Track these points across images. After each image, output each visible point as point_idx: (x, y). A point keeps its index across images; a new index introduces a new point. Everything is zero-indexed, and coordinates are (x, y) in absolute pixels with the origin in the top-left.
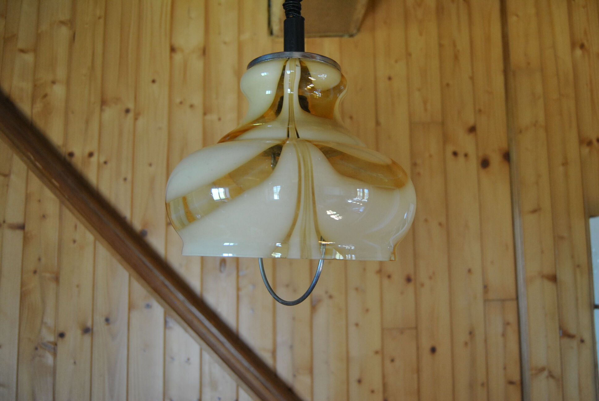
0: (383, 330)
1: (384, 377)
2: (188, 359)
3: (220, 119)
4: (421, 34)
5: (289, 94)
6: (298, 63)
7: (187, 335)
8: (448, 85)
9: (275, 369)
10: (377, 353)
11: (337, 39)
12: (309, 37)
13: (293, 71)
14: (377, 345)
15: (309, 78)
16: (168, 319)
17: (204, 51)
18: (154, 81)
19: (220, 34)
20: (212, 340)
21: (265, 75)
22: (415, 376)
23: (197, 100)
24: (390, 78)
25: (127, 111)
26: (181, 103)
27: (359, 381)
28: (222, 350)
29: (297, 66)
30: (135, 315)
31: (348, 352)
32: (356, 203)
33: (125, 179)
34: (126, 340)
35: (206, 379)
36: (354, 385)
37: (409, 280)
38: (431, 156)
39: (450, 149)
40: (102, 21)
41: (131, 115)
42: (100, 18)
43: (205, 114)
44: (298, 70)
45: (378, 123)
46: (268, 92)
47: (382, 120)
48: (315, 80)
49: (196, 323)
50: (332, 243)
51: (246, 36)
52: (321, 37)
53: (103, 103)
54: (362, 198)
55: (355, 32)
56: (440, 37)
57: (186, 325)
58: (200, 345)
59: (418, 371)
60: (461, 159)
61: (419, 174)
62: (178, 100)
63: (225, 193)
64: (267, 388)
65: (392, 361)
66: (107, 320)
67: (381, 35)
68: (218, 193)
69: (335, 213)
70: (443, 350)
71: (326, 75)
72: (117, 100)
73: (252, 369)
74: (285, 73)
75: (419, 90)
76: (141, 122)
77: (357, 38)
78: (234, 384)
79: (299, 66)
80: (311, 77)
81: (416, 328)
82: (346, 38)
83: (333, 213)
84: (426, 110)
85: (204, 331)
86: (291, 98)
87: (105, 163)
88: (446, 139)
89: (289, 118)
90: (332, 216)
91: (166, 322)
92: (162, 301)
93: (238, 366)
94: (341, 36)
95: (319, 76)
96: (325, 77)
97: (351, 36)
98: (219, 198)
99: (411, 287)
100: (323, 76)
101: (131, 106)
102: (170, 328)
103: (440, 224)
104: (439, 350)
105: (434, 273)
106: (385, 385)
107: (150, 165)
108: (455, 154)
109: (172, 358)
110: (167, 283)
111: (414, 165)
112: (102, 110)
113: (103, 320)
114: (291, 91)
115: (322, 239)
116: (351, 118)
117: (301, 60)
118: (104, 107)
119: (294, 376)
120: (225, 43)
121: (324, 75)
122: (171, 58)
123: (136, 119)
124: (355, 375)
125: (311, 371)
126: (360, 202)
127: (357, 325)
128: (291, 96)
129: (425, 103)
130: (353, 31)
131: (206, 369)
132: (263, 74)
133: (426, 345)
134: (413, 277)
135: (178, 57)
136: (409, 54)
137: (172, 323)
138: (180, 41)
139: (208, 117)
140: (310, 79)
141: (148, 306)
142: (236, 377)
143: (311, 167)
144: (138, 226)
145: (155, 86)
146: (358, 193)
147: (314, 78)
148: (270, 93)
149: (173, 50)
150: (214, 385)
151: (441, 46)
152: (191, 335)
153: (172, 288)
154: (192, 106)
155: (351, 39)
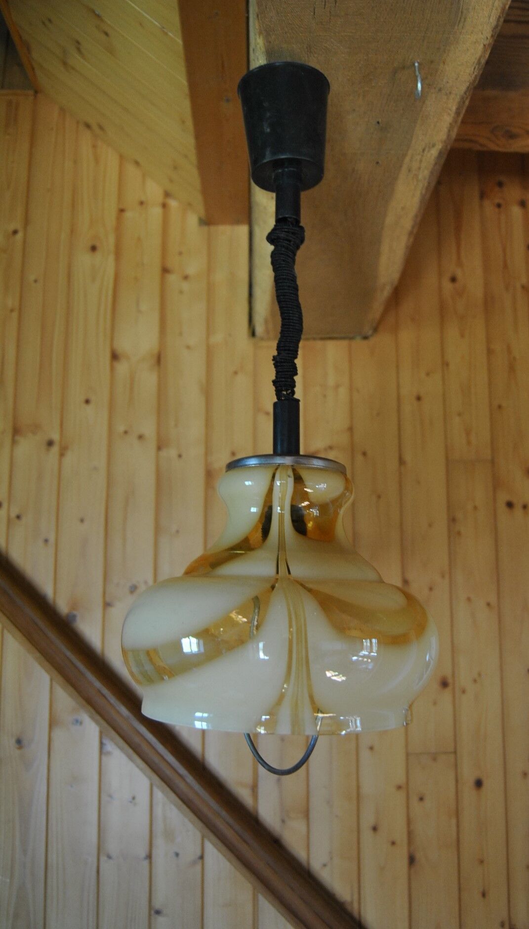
0: (408, 755)
1: (409, 822)
2: (134, 798)
3: (180, 456)
4: (462, 336)
5: (279, 513)
6: (290, 473)
7: (131, 764)
8: (500, 407)
9: (257, 812)
10: (399, 787)
11: (344, 343)
12: (307, 339)
13: (284, 482)
14: (401, 778)
15: (305, 489)
16: (104, 741)
17: (159, 360)
18: (87, 402)
19: (181, 334)
20: (168, 772)
21: (250, 485)
22: (454, 821)
23: (149, 428)
24: (419, 398)
25: (50, 443)
26: (126, 432)
27: (375, 829)
28: (182, 786)
29: (289, 476)
30: (58, 734)
31: (358, 787)
32: (363, 660)
33: (46, 541)
34: (46, 771)
35: (159, 827)
36: (367, 835)
37: (444, 684)
38: (475, 508)
39: (503, 497)
40: (15, 315)
41: (55, 449)
42: (12, 311)
43: (159, 448)
44: (291, 481)
45: (402, 462)
46: (253, 510)
47: (408, 457)
48: (312, 491)
49: (145, 747)
50: (331, 715)
51: (218, 338)
52: (322, 339)
53: (16, 431)
54: (369, 651)
55: (370, 332)
56: (489, 340)
57: (130, 751)
58: (150, 779)
59: (457, 814)
60: (518, 511)
61: (459, 533)
62: (121, 428)
63: (198, 644)
64: (245, 841)
65: (421, 799)
66: (19, 742)
67: (406, 336)
68: (190, 645)
69: (337, 673)
70: (493, 785)
71: (326, 485)
72: (36, 428)
73: (224, 813)
74: (275, 484)
75: (459, 415)
76: (70, 459)
77: (373, 340)
78: (199, 835)
79: (291, 477)
80: (306, 488)
81: (455, 752)
82: (358, 343)
83: (333, 674)
84: (469, 443)
85: (156, 759)
86: (282, 519)
87: (18, 517)
88: (497, 484)
89: (279, 544)
90: (334, 678)
91: (102, 744)
92: (98, 718)
93: (205, 810)
94: (351, 339)
95: (317, 487)
96: (325, 487)
97: (366, 338)
98: (190, 651)
99: (447, 695)
100: (323, 486)
101: (56, 437)
102: (109, 753)
103: (488, 604)
104: (486, 783)
105: (480, 675)
106: (410, 834)
107: (82, 521)
108: (510, 505)
109: (110, 796)
110: (105, 691)
111: (453, 520)
112: (14, 442)
113: (13, 741)
114: (281, 510)
115: (319, 711)
116: (364, 454)
117: (295, 467)
118: (17, 438)
119: (283, 821)
120: (188, 347)
121: (323, 484)
122: (112, 369)
123: (62, 455)
124: (368, 819)
125: (307, 814)
126: (368, 657)
127: (371, 748)
128: (282, 516)
129: (468, 433)
130: (368, 330)
131: (159, 811)
132: (247, 483)
133: (468, 776)
134: (450, 681)
135: (122, 368)
136: (445, 364)
137: (110, 746)
138: (124, 344)
139: (164, 453)
140: (306, 491)
141: (78, 722)
142: (201, 824)
143: (305, 621)
144: (63, 607)
145: (89, 409)
146: (365, 644)
147: (310, 489)
148: (255, 511)
149: (115, 357)
150: (169, 835)
151: (490, 352)
152: (138, 766)
153: (113, 699)
154: (141, 437)
155: (365, 342)
